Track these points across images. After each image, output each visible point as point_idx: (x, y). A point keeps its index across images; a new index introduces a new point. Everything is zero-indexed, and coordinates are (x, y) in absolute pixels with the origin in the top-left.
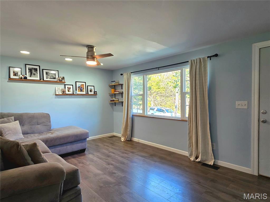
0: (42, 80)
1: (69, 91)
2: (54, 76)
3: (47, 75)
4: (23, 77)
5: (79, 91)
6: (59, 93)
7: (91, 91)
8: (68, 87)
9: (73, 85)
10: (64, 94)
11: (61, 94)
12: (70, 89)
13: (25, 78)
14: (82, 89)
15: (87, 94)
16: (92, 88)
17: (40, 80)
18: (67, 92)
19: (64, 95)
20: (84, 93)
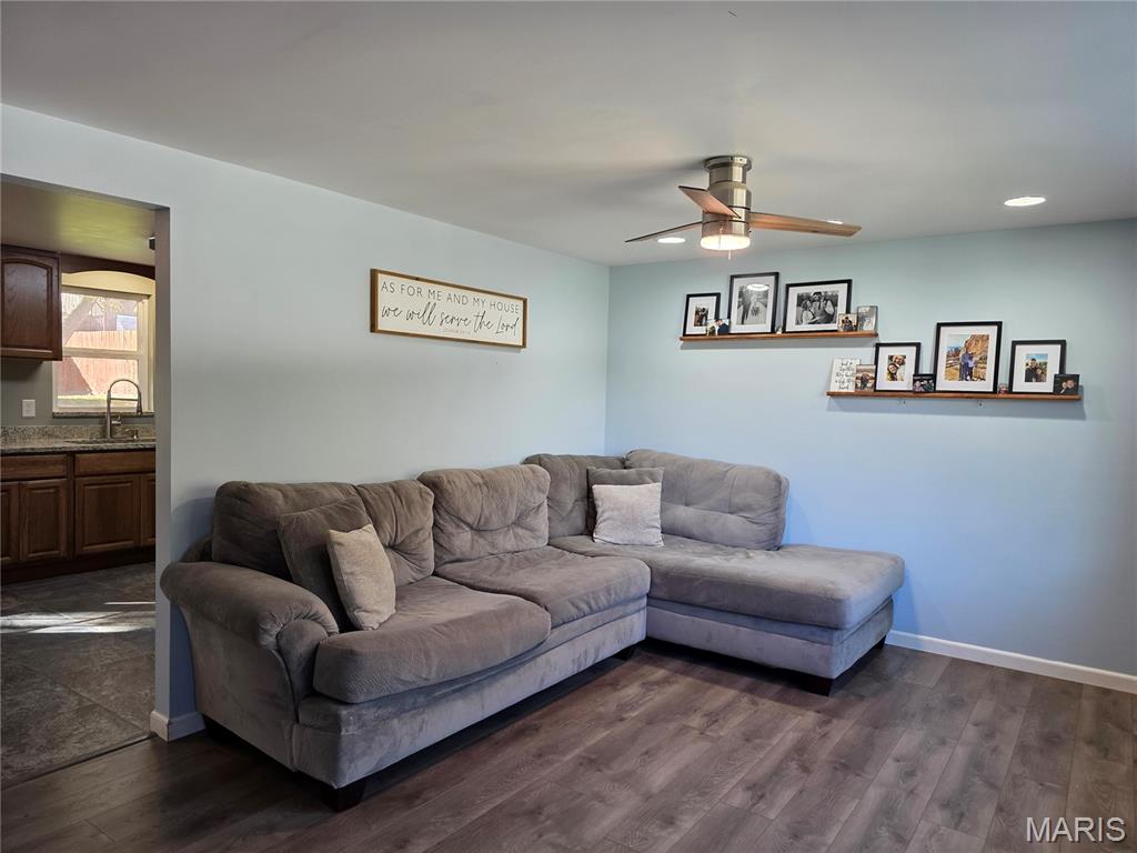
0: (779, 333)
1: (893, 377)
2: (829, 309)
3: (801, 309)
4: (717, 328)
5: (950, 377)
6: (845, 385)
7: (1034, 373)
8: (891, 358)
9: (918, 345)
10: (866, 390)
11: (852, 389)
12: (903, 363)
13: (725, 330)
14: (971, 364)
15: (1003, 395)
16: (1046, 356)
17: (773, 331)
18: (884, 383)
19: (865, 395)
20: (987, 386)
